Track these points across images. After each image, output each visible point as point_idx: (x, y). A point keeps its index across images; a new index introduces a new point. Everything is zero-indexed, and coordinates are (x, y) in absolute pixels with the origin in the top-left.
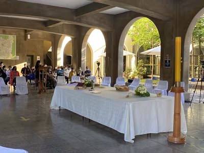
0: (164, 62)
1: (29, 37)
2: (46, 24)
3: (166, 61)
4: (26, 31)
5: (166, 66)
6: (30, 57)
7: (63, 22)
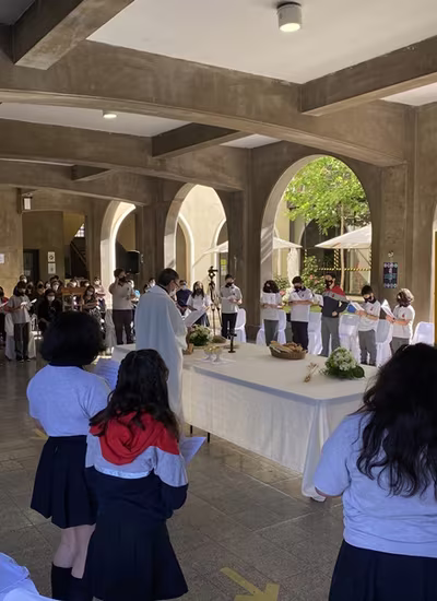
0: (381, 271)
1: (27, 205)
2: (73, 173)
3: (386, 270)
4: (19, 191)
5: (386, 281)
6: (30, 255)
7: (115, 170)
